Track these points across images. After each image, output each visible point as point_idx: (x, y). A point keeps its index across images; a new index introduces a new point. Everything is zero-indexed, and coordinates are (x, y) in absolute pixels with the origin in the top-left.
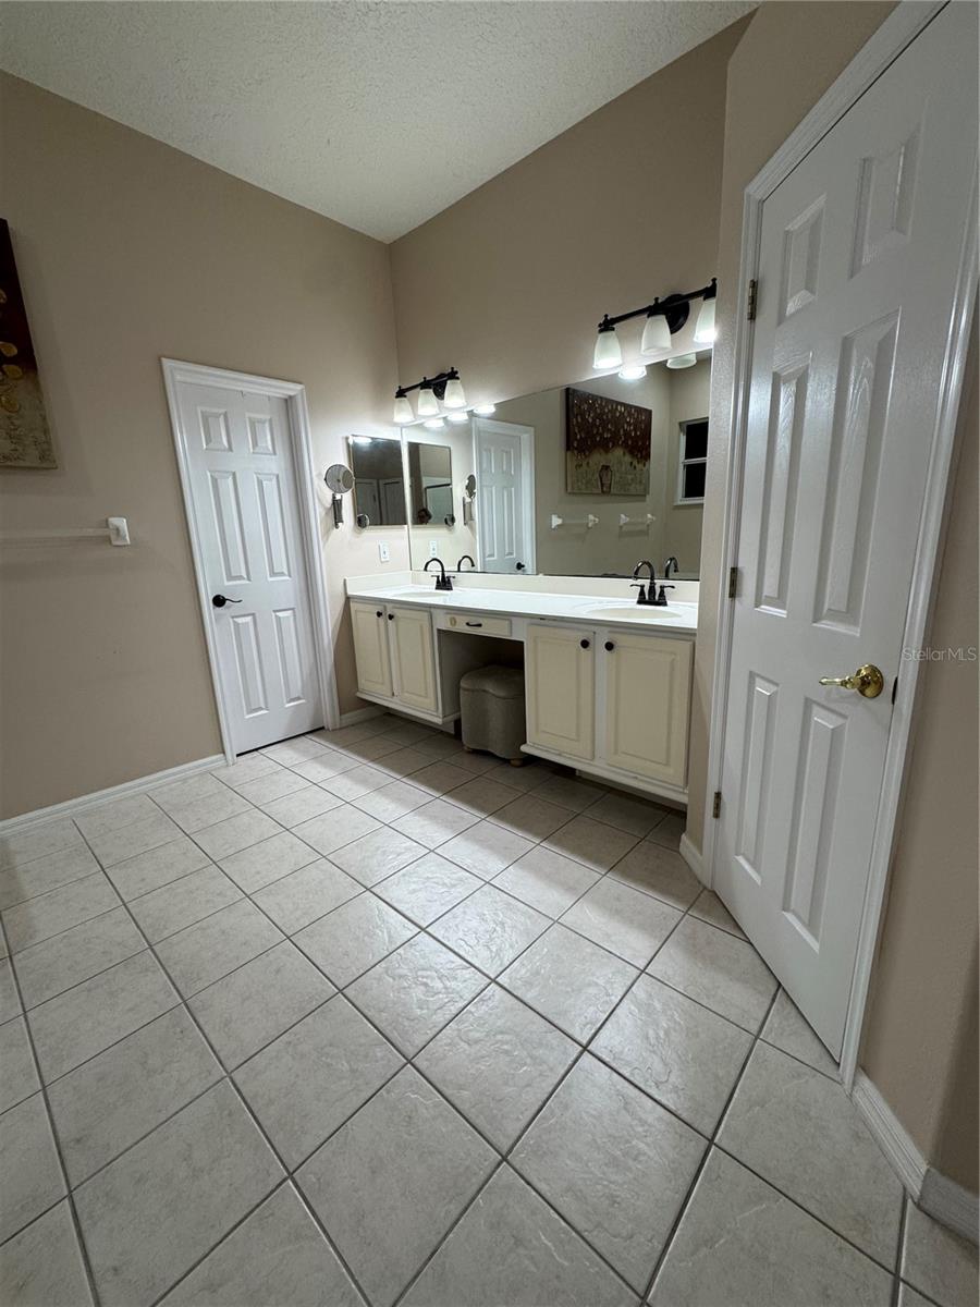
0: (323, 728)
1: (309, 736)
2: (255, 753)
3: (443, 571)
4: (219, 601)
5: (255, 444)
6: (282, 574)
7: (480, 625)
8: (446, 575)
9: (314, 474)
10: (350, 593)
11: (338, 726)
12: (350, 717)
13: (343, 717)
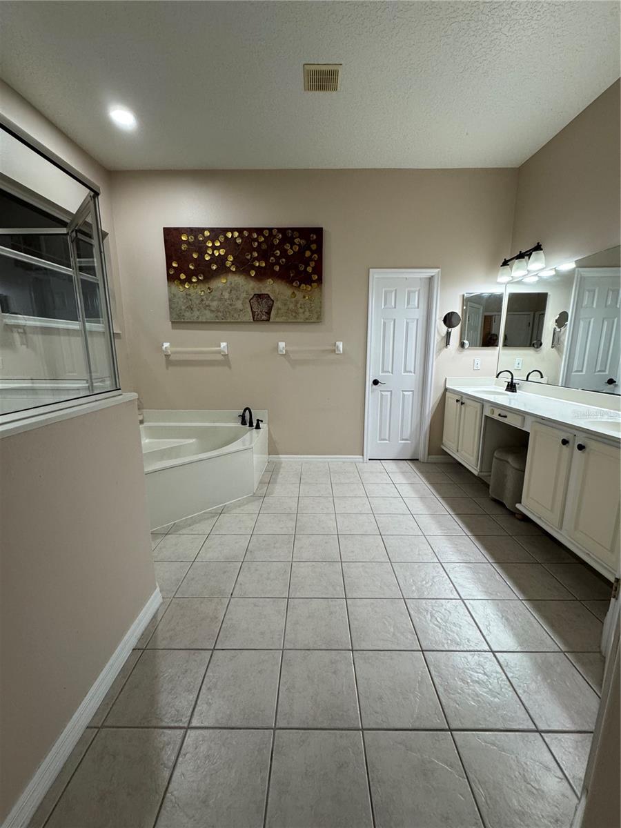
0: (418, 460)
1: (408, 462)
2: (379, 461)
3: (512, 379)
4: (376, 382)
5: (408, 303)
6: (410, 372)
7: (506, 417)
8: (514, 381)
9: (438, 317)
10: (447, 386)
11: (425, 461)
12: (434, 458)
13: (430, 457)
